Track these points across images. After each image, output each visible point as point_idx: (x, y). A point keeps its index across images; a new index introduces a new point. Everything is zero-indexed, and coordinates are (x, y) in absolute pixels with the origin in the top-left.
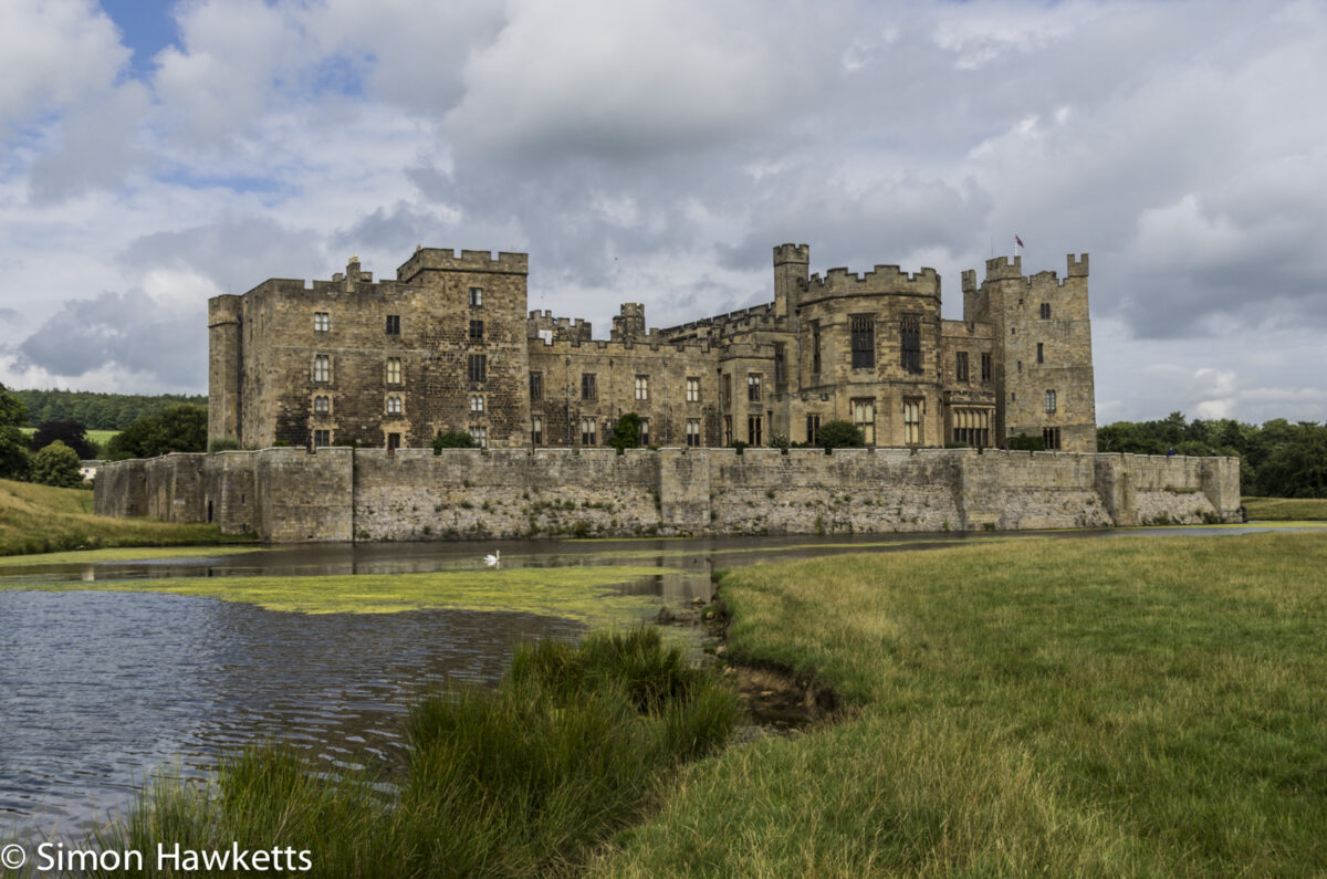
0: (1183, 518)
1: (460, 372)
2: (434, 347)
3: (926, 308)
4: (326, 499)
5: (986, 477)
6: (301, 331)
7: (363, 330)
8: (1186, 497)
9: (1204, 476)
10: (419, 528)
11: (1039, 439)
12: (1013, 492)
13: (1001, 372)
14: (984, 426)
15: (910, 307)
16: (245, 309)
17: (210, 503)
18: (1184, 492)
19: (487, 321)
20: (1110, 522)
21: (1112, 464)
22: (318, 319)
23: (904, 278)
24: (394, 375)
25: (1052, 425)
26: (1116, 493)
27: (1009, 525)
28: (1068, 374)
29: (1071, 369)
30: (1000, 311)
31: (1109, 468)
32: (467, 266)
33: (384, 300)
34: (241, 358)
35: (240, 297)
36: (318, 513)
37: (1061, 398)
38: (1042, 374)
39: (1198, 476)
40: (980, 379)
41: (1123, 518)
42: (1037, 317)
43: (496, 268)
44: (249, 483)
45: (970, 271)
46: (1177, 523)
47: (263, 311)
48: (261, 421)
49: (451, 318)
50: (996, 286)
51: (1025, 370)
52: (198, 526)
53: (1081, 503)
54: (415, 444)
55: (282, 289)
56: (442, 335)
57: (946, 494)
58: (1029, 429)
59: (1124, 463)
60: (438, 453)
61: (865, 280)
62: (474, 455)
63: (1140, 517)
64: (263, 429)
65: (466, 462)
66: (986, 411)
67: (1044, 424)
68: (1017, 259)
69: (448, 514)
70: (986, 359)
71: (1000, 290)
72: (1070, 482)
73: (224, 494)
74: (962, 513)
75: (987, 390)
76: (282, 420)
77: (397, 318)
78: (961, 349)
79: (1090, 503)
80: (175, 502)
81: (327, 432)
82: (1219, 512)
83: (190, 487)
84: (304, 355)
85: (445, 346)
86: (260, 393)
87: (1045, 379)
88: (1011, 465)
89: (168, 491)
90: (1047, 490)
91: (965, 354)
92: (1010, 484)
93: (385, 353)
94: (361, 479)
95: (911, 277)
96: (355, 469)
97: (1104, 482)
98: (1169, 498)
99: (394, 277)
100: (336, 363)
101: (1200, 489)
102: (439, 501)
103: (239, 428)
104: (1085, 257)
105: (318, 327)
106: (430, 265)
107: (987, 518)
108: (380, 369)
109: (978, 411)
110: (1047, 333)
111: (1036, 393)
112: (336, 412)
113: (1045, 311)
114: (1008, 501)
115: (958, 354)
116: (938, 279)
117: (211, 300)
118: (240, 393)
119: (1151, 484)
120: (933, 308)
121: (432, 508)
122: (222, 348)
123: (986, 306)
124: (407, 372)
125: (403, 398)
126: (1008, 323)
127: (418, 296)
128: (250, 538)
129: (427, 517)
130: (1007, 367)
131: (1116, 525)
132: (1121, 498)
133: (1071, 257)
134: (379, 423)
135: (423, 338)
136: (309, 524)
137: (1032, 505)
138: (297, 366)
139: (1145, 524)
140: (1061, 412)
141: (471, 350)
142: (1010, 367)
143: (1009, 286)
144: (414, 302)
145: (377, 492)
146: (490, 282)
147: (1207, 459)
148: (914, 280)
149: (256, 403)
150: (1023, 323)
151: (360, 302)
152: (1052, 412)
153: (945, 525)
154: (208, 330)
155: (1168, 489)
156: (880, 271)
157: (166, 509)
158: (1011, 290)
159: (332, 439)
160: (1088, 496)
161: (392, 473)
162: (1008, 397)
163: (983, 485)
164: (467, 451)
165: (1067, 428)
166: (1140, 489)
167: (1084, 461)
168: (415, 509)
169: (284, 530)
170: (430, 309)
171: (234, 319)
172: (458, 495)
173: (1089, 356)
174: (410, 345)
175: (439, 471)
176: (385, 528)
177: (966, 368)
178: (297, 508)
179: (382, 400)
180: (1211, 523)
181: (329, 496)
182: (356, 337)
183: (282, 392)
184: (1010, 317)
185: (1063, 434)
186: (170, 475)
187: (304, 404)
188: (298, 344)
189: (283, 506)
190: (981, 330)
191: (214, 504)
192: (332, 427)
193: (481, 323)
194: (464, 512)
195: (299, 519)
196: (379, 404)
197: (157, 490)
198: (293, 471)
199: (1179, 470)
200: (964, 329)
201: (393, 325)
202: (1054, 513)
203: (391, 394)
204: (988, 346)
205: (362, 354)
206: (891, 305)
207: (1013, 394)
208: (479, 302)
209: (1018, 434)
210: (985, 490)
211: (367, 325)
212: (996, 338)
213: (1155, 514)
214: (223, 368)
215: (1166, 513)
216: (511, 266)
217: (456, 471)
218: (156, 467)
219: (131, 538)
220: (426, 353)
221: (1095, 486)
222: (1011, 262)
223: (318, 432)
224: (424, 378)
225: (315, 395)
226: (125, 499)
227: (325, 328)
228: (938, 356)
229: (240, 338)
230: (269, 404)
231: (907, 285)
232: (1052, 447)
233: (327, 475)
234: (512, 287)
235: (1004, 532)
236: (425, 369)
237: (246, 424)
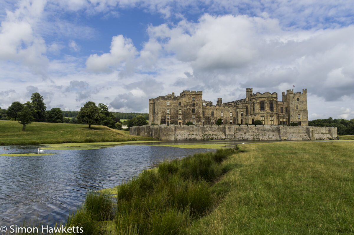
0: (325, 139)
1: (191, 111)
2: (186, 107)
3: (274, 99)
4: (170, 133)
5: (285, 131)
6: (165, 105)
7: (175, 105)
8: (326, 135)
9: (329, 131)
10: (185, 138)
11: (297, 123)
12: (290, 133)
13: (289, 111)
14: (286, 121)
15: (271, 99)
16: (155, 101)
17: (151, 134)
18: (325, 134)
19: (195, 103)
20: (309, 139)
21: (310, 128)
22: (167, 103)
23: (270, 94)
24: (180, 112)
25: (299, 121)
26: (311, 134)
27: (289, 139)
28: (303, 111)
29: (303, 110)
30: (289, 99)
31: (309, 129)
32: (192, 93)
33: (178, 99)
34: (154, 109)
35: (154, 99)
36: (169, 135)
37: (301, 116)
38: (297, 111)
39: (328, 131)
40: (285, 112)
41: (312, 138)
42: (296, 101)
43: (197, 94)
44: (158, 130)
45: (284, 92)
46: (323, 140)
47: (158, 101)
48: (158, 120)
49: (189, 102)
50: (288, 95)
51: (294, 111)
52: (149, 137)
53: (304, 135)
54: (183, 124)
55: (162, 98)
56: (188, 105)
57: (277, 134)
58: (295, 122)
59: (312, 128)
60: (188, 126)
61: (263, 95)
62: (194, 126)
63: (316, 138)
64: (158, 121)
65: (193, 127)
66: (286, 118)
67: (298, 121)
68: (293, 90)
69: (190, 136)
70: (286, 108)
71: (289, 96)
72: (302, 132)
73: (154, 132)
74: (280, 137)
75: (287, 114)
76: (162, 120)
77: (180, 102)
78: (281, 107)
79: (305, 136)
80: (146, 133)
81: (169, 122)
82: (333, 138)
83: (148, 131)
84: (165, 109)
85: (188, 107)
86: (158, 115)
87: (298, 112)
88: (290, 128)
89: (144, 131)
90: (297, 133)
91: (282, 108)
92: (289, 132)
93: (178, 108)
94: (176, 130)
95: (271, 94)
96: (175, 128)
97: (308, 132)
98: (322, 135)
99: (179, 95)
100: (170, 110)
101: (329, 133)
102: (188, 134)
103: (154, 121)
104: (306, 89)
105: (167, 104)
106: (186, 93)
107: (285, 138)
108: (177, 111)
109: (285, 118)
110: (298, 104)
111: (296, 115)
112: (170, 118)
113: (298, 100)
114: (289, 135)
115: (281, 108)
116: (277, 94)
117: (149, 100)
118: (154, 115)
119: (318, 132)
120: (276, 99)
121: (187, 135)
122: (151, 107)
123: (287, 98)
124: (182, 112)
125: (181, 116)
126: (291, 102)
127: (184, 99)
128: (158, 139)
129: (186, 136)
130: (290, 110)
131: (311, 140)
132: (312, 135)
133: (303, 89)
134: (177, 120)
135: (185, 106)
136: (168, 137)
137: (294, 136)
138: (164, 111)
139: (316, 140)
140: (301, 118)
141: (193, 108)
142: (291, 110)
143: (291, 95)
144: (183, 100)
145: (178, 132)
146: (196, 96)
147: (330, 128)
148: (272, 94)
149: (157, 117)
150: (294, 102)
151: (174, 100)
152: (299, 118)
153: (277, 139)
154: (149, 105)
155: (322, 133)
156: (266, 93)
157: (144, 134)
158: (292, 96)
159: (169, 123)
160: (305, 134)
161: (181, 129)
162: (291, 116)
163: (284, 132)
164: (193, 125)
165: (302, 121)
166: (316, 133)
167: (304, 128)
168: (184, 135)
169: (164, 138)
170: (186, 101)
171: (153, 103)
172: (192, 133)
173: (307, 108)
174: (182, 107)
175: (188, 129)
176: (180, 138)
177: (282, 110)
178: (166, 134)
179: (178, 116)
180: (331, 140)
181: (171, 132)
182: (173, 106)
183: (162, 115)
184: (291, 101)
185: (301, 122)
186: (145, 129)
187: (165, 117)
188: (164, 107)
189: (164, 134)
190: (285, 103)
191: (152, 134)
192: (169, 121)
193: (194, 103)
194: (192, 135)
195: (166, 136)
196: (177, 117)
197: (142, 131)
198: (165, 128)
199: (324, 129)
200: (282, 103)
201: (180, 104)
202: (298, 137)
203: (180, 115)
204: (287, 106)
205: (175, 109)
206: (268, 99)
207: (292, 115)
208: (194, 100)
209: (292, 123)
210: (285, 133)
211: (175, 104)
212: (288, 104)
213: (319, 138)
214: (151, 111)
215: (321, 138)
216: (199, 93)
217: (191, 129)
218: (142, 127)
219: (141, 139)
220: (185, 108)
221: (307, 133)
222: (291, 90)
223: (167, 122)
224: (185, 112)
225: (167, 115)
226: (136, 133)
227: (169, 104)
228: (277, 108)
229: (154, 106)
230: (159, 117)
231: (271, 95)
232: (299, 125)
233: (171, 129)
234: (200, 97)
235: (288, 141)
236: (185, 111)
237: (155, 120)
